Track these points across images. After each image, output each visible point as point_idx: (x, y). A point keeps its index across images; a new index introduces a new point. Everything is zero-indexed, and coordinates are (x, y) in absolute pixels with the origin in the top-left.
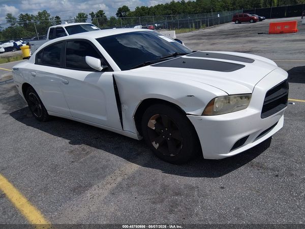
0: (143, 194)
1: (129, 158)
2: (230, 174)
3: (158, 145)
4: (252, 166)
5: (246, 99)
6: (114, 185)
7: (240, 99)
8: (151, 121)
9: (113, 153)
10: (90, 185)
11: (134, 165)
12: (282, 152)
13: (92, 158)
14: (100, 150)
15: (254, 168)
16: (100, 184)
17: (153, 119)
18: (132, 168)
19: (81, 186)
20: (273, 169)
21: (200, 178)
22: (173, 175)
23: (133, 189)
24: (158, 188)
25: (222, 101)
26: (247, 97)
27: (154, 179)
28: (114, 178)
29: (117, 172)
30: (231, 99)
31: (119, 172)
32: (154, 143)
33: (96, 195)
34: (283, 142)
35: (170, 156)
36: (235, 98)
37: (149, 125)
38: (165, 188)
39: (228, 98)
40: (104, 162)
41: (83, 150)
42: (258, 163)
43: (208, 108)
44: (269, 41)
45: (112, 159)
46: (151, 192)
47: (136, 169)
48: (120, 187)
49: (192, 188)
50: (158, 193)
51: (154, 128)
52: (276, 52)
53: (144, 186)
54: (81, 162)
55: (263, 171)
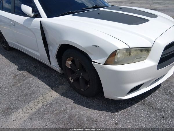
0: (53, 123)
1: (53, 87)
2: (125, 110)
3: (73, 80)
4: (144, 104)
5: (145, 52)
6: (34, 110)
7: (140, 52)
8: (68, 62)
9: (43, 81)
10: (17, 108)
11: (55, 92)
12: (170, 94)
13: (27, 83)
14: (34, 77)
15: (145, 107)
16: (24, 108)
17: (69, 60)
18: (53, 95)
19: (10, 108)
20: (160, 110)
21: (101, 112)
22: (81, 106)
23: (47, 116)
24: (66, 118)
25: (124, 53)
26: (147, 50)
27: (65, 108)
28: (36, 103)
29: (41, 98)
30: (132, 52)
31: (42, 98)
32: (70, 78)
33: (19, 118)
34: (171, 84)
35: (81, 90)
36: (136, 50)
37: (66, 64)
38: (71, 118)
39: (129, 50)
40: (34, 89)
41: (24, 76)
42: (149, 102)
43: (110, 59)
44: (168, 3)
45: (40, 86)
46: (60, 121)
47: (55, 97)
48: (38, 112)
49: (92, 121)
50: (65, 123)
51: (70, 68)
52: (172, 11)
53: (56, 115)
54: (18, 87)
55: (152, 110)
